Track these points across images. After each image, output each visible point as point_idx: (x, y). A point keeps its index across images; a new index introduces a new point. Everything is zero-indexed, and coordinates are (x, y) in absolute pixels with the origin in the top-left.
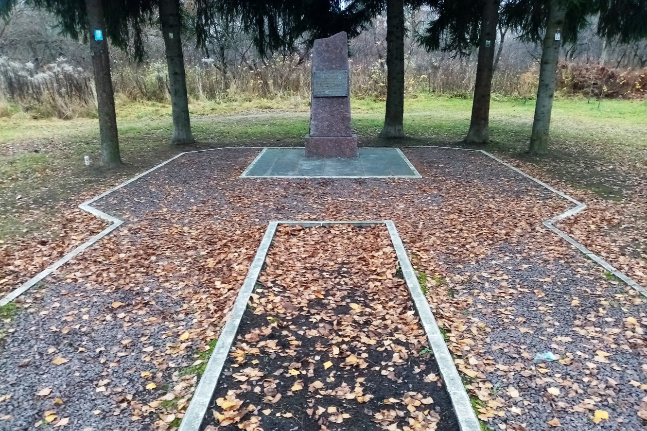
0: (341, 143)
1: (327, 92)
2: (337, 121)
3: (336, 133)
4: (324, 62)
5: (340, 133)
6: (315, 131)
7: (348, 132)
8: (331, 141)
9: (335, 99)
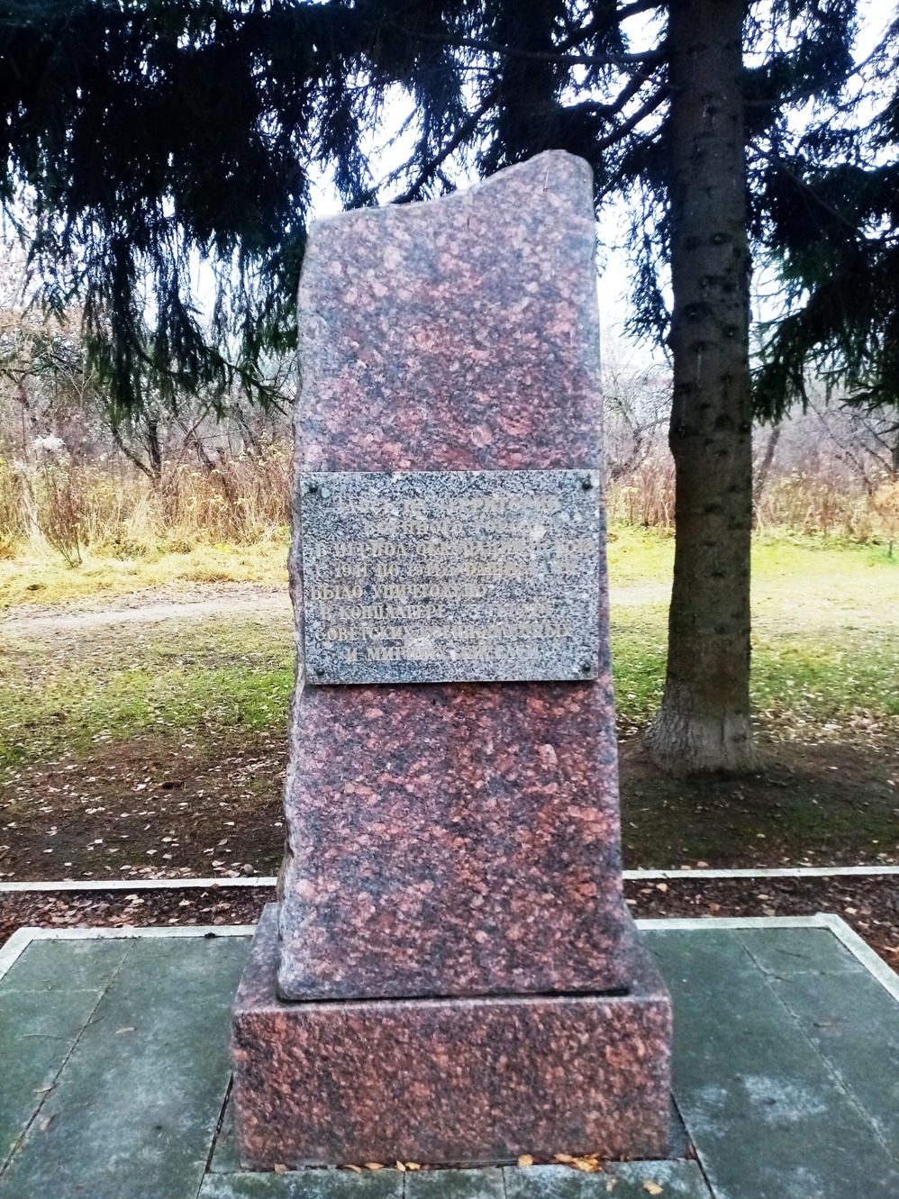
0: (541, 1049)
1: (420, 647)
2: (502, 874)
3: (496, 968)
4: (393, 403)
5: (527, 963)
6: (318, 955)
7: (597, 962)
8: (454, 1033)
9: (493, 701)
